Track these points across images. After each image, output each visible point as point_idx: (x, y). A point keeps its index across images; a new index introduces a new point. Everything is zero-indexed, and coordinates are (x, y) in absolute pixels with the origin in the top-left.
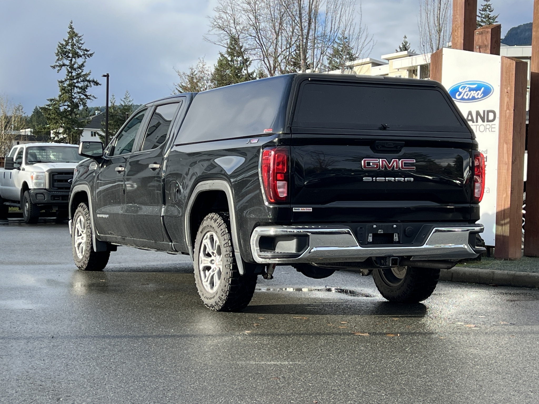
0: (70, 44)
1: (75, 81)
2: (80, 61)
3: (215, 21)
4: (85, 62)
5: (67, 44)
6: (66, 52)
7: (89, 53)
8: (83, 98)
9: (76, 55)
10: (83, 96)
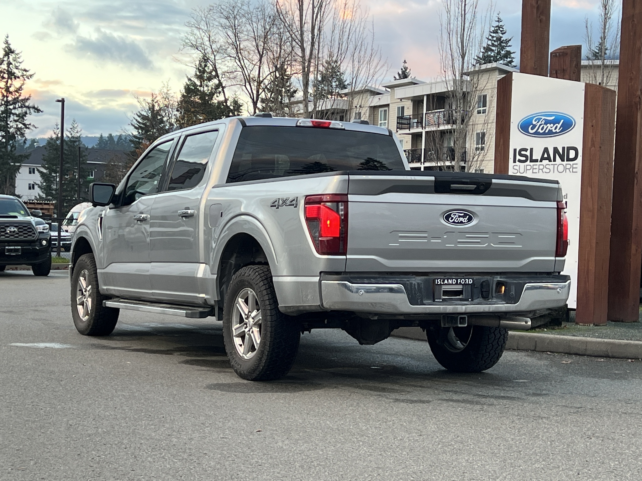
0: (5, 63)
1: (11, 107)
2: (16, 83)
3: (187, 38)
4: (23, 84)
7: (28, 73)
8: (21, 128)
9: (13, 76)
10: (20, 125)
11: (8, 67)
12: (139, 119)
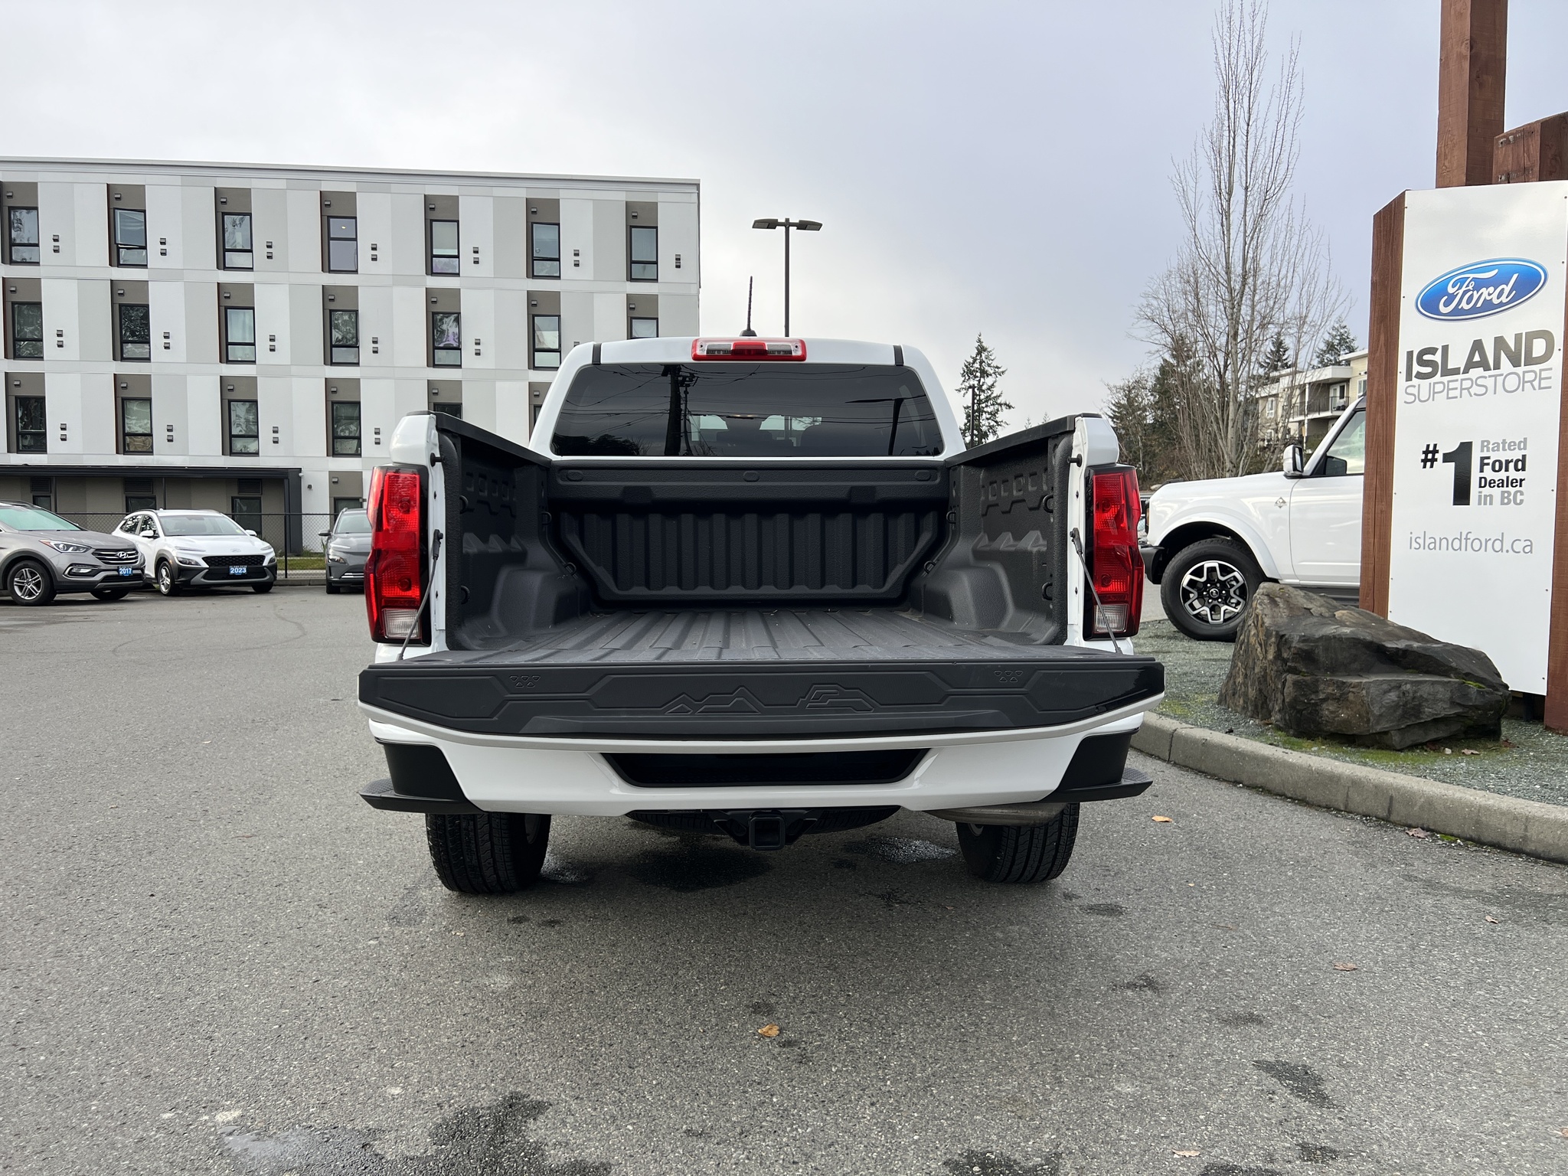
0: (978, 361)
1: (984, 405)
2: (989, 381)
3: (1141, 310)
4: (995, 381)
5: (974, 363)
6: (974, 370)
7: (1000, 370)
8: (993, 426)
9: (984, 374)
10: (992, 423)
11: (981, 365)
12: (1114, 408)
